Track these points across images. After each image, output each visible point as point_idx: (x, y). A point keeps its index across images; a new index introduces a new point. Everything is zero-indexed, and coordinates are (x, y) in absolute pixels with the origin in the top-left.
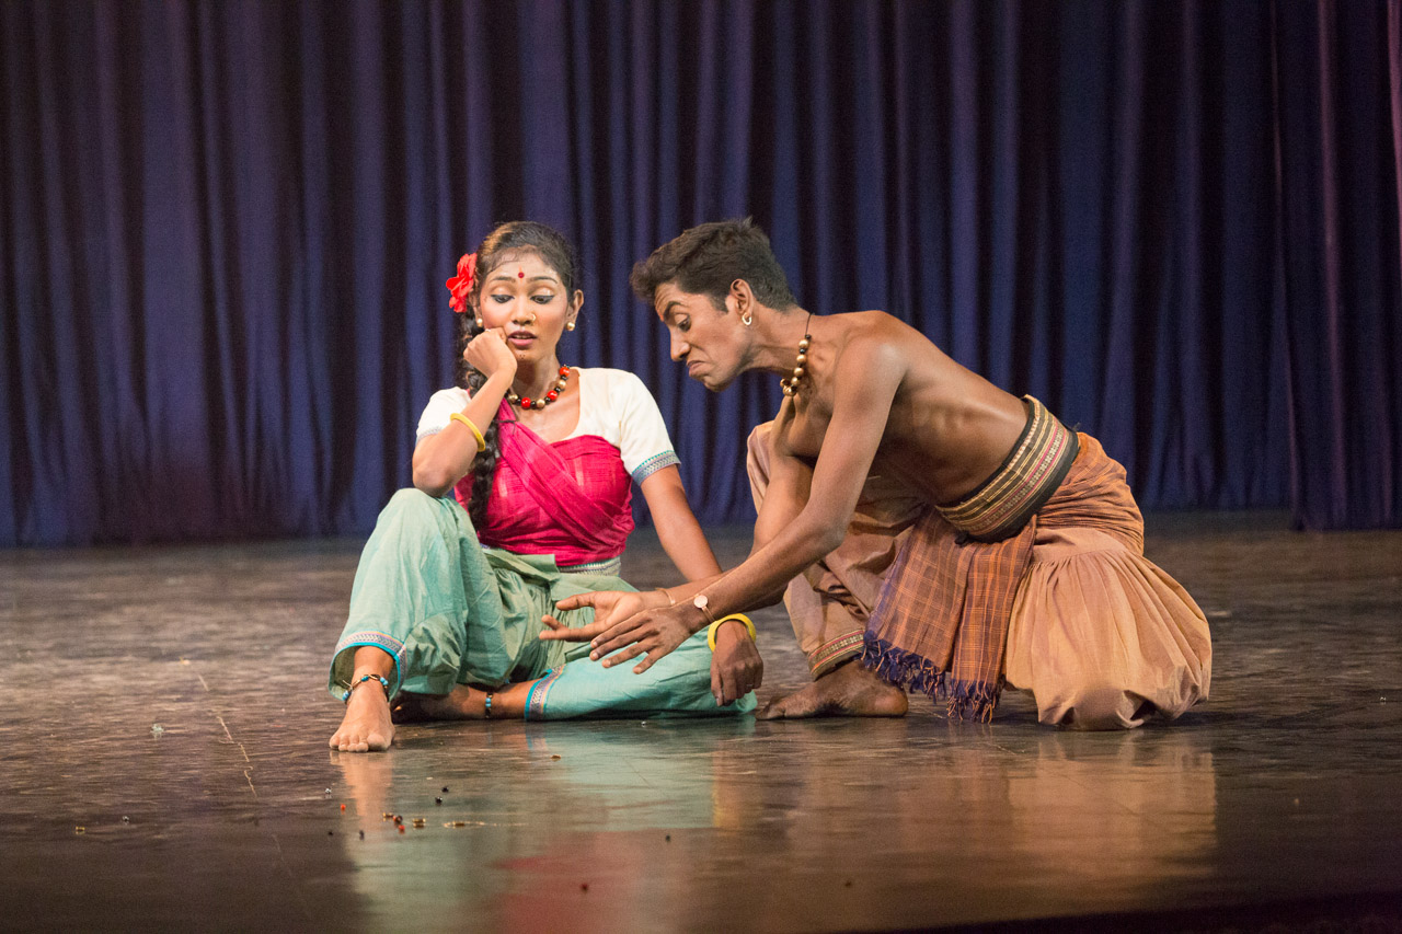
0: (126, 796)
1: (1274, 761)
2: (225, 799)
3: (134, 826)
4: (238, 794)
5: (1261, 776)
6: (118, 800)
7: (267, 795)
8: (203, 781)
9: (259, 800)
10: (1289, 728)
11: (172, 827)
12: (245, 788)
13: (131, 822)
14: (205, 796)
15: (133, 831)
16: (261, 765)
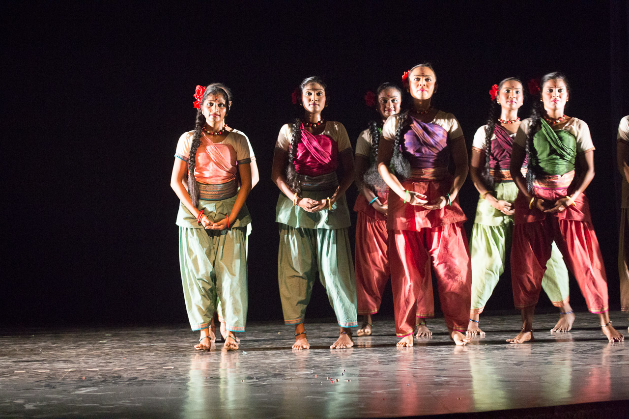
0: (255, 371)
1: (581, 363)
2: (282, 373)
3: (257, 380)
4: (286, 371)
5: (577, 367)
6: (253, 373)
7: (294, 372)
8: (277, 367)
9: (293, 373)
10: (585, 354)
11: (268, 381)
12: (288, 370)
13: (257, 379)
14: (277, 372)
15: (256, 382)
16: (293, 363)
